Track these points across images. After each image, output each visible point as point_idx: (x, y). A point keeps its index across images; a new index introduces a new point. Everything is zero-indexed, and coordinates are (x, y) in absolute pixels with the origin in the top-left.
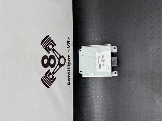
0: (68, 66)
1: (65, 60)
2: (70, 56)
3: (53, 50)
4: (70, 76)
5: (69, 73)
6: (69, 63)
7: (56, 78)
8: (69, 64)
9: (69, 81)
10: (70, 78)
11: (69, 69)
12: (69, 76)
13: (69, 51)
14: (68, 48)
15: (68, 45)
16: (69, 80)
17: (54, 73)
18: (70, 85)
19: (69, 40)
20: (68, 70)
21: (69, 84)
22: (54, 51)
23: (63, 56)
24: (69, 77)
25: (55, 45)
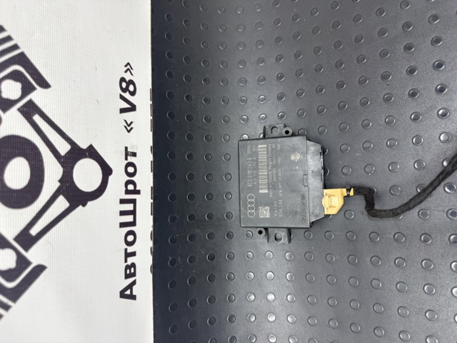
0: (123, 201)
1: (107, 171)
2: (134, 154)
3: (30, 111)
4: (133, 254)
5: (130, 238)
6: (131, 187)
7: (40, 269)
8: (128, 192)
9: (131, 280)
10: (133, 265)
11: (129, 218)
12: (128, 255)
13: (129, 127)
14: (123, 111)
15: (122, 98)
16: (127, 276)
17: (26, 239)
18: (133, 297)
19: (128, 77)
20: (123, 225)
21: (128, 292)
22: (37, 118)
23: (91, 147)
24: (130, 260)
25: (45, 85)
